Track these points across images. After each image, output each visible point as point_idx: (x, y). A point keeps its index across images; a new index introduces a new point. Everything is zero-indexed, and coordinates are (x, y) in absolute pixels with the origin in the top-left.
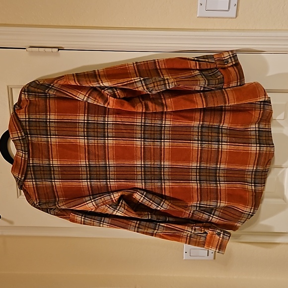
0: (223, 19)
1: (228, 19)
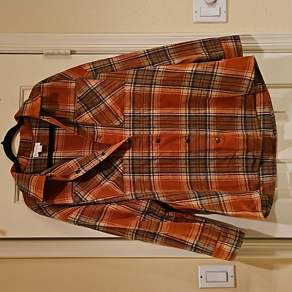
0: (216, 24)
1: (220, 24)
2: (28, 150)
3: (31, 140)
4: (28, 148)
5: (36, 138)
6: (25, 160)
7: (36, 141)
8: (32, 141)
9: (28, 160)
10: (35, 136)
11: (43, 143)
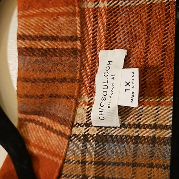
2: (64, 89)
3: (73, 39)
4: (64, 80)
5: (103, 21)
6: (54, 140)
7: (101, 38)
8: (83, 39)
9: (69, 138)
10: (96, 10)
11: (139, 51)
